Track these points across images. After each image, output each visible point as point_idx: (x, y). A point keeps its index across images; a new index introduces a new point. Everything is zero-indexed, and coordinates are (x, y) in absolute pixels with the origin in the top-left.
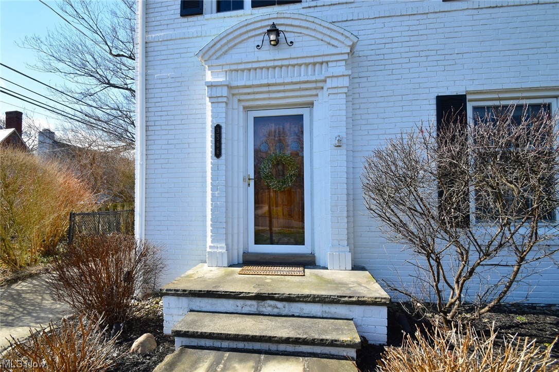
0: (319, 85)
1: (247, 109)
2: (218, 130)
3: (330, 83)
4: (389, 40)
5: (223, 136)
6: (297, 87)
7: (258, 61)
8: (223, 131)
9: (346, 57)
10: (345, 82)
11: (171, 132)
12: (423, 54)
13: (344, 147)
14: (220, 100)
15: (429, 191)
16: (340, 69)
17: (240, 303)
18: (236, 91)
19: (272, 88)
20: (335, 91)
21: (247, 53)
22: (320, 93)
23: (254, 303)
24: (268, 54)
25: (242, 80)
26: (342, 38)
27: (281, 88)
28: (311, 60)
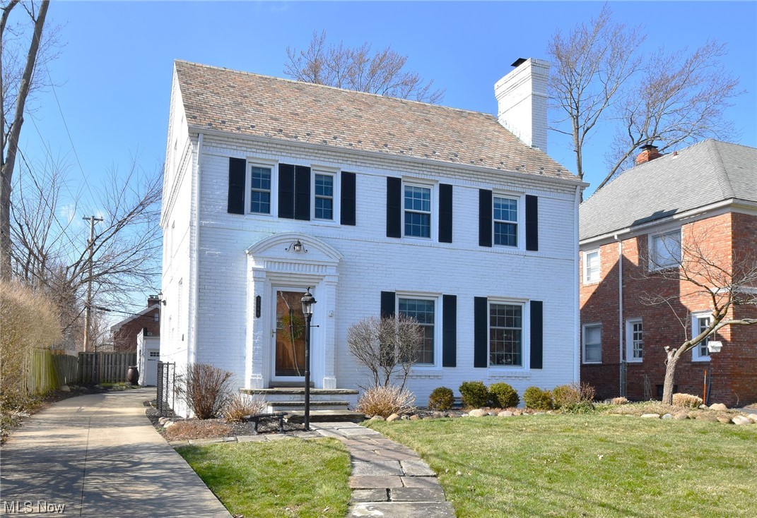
0: (321, 278)
1: (273, 285)
2: (258, 299)
3: (326, 279)
4: (358, 255)
5: (262, 303)
6: (308, 277)
7: (286, 259)
8: (262, 300)
9: (337, 265)
10: (336, 279)
11: (217, 295)
12: (375, 265)
13: (334, 317)
14: (260, 280)
15: (376, 344)
16: (332, 271)
17: (292, 396)
18: (270, 274)
19: (292, 276)
20: (330, 283)
21: (279, 252)
22: (320, 282)
23: (299, 396)
24: (291, 255)
25: (275, 268)
26: (336, 255)
27: (298, 276)
28: (318, 263)
